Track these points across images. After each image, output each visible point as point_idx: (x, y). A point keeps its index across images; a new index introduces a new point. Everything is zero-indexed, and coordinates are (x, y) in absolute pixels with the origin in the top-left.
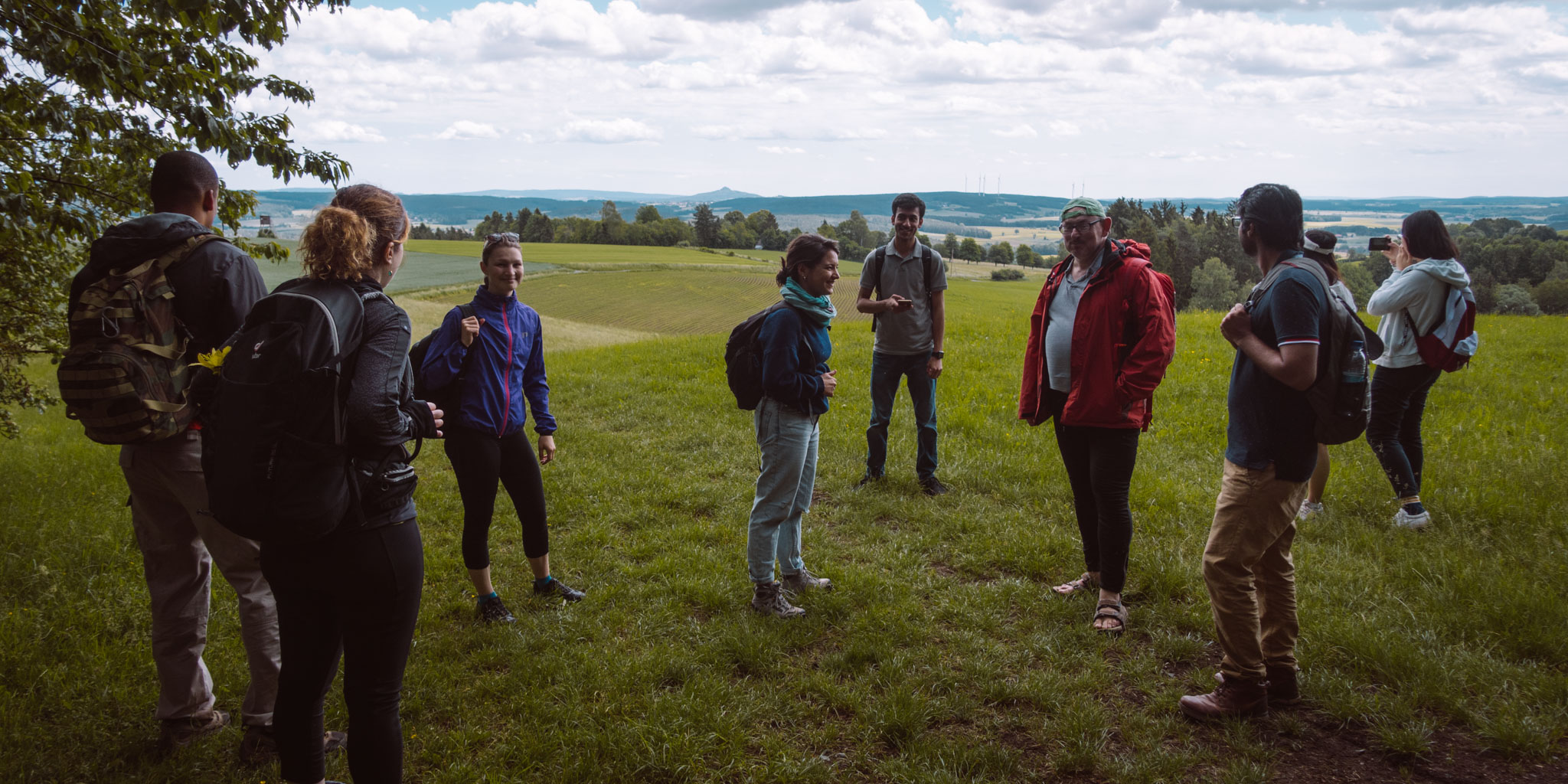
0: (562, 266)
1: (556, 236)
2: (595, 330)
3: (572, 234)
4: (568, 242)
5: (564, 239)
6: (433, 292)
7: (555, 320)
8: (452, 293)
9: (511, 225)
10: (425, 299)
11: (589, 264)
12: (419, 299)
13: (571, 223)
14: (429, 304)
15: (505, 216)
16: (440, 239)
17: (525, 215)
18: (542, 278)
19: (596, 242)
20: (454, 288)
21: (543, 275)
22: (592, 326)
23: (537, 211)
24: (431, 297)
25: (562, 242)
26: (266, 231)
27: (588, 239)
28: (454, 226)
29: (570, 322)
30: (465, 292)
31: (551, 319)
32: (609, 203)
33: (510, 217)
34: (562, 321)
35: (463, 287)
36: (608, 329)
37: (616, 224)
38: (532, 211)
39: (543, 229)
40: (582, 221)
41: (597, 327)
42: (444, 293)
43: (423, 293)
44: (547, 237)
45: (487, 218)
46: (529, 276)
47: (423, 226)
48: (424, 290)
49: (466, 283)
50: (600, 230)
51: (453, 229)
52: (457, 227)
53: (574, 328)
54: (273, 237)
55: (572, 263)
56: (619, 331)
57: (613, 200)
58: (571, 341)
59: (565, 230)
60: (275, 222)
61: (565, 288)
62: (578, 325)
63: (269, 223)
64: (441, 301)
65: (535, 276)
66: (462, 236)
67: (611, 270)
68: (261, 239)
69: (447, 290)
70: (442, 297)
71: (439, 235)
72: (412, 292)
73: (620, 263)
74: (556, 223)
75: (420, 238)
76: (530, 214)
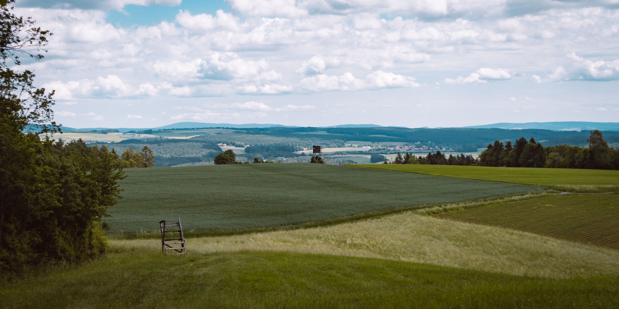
0: (550, 187)
1: (548, 162)
2: (575, 246)
3: (562, 160)
4: (559, 167)
5: (555, 165)
6: (435, 209)
7: (539, 237)
8: (452, 209)
9: (510, 152)
10: (429, 214)
11: (574, 186)
12: (423, 214)
13: (561, 150)
14: (431, 219)
15: (505, 144)
16: (451, 164)
17: (521, 143)
18: (532, 198)
19: (583, 167)
20: (454, 206)
21: (532, 195)
22: (572, 243)
23: (532, 140)
24: (434, 213)
25: (553, 167)
26: (317, 158)
27: (576, 164)
28: (463, 153)
29: (552, 239)
30: (463, 209)
31: (534, 235)
32: (597, 132)
33: (509, 144)
34: (545, 238)
35: (462, 205)
36: (587, 247)
37: (603, 151)
38: (528, 140)
39: (537, 156)
40: (570, 148)
41: (577, 244)
42: (445, 210)
43: (427, 209)
44: (541, 164)
45: (490, 147)
46: (520, 197)
47: (439, 153)
48: (429, 207)
49: (464, 201)
50: (587, 157)
51: (463, 156)
52: (466, 154)
53: (555, 244)
54: (322, 162)
55: (558, 185)
56: (597, 249)
57: (601, 129)
58: (551, 256)
59: (557, 156)
60: (324, 150)
61: (550, 208)
62: (559, 241)
63: (319, 152)
64: (441, 217)
65: (525, 196)
66: (469, 161)
67: (595, 192)
68: (313, 164)
69: (448, 207)
70: (443, 213)
71: (451, 161)
72: (419, 208)
73: (605, 186)
74: (549, 150)
75: (436, 163)
76: (526, 142)
